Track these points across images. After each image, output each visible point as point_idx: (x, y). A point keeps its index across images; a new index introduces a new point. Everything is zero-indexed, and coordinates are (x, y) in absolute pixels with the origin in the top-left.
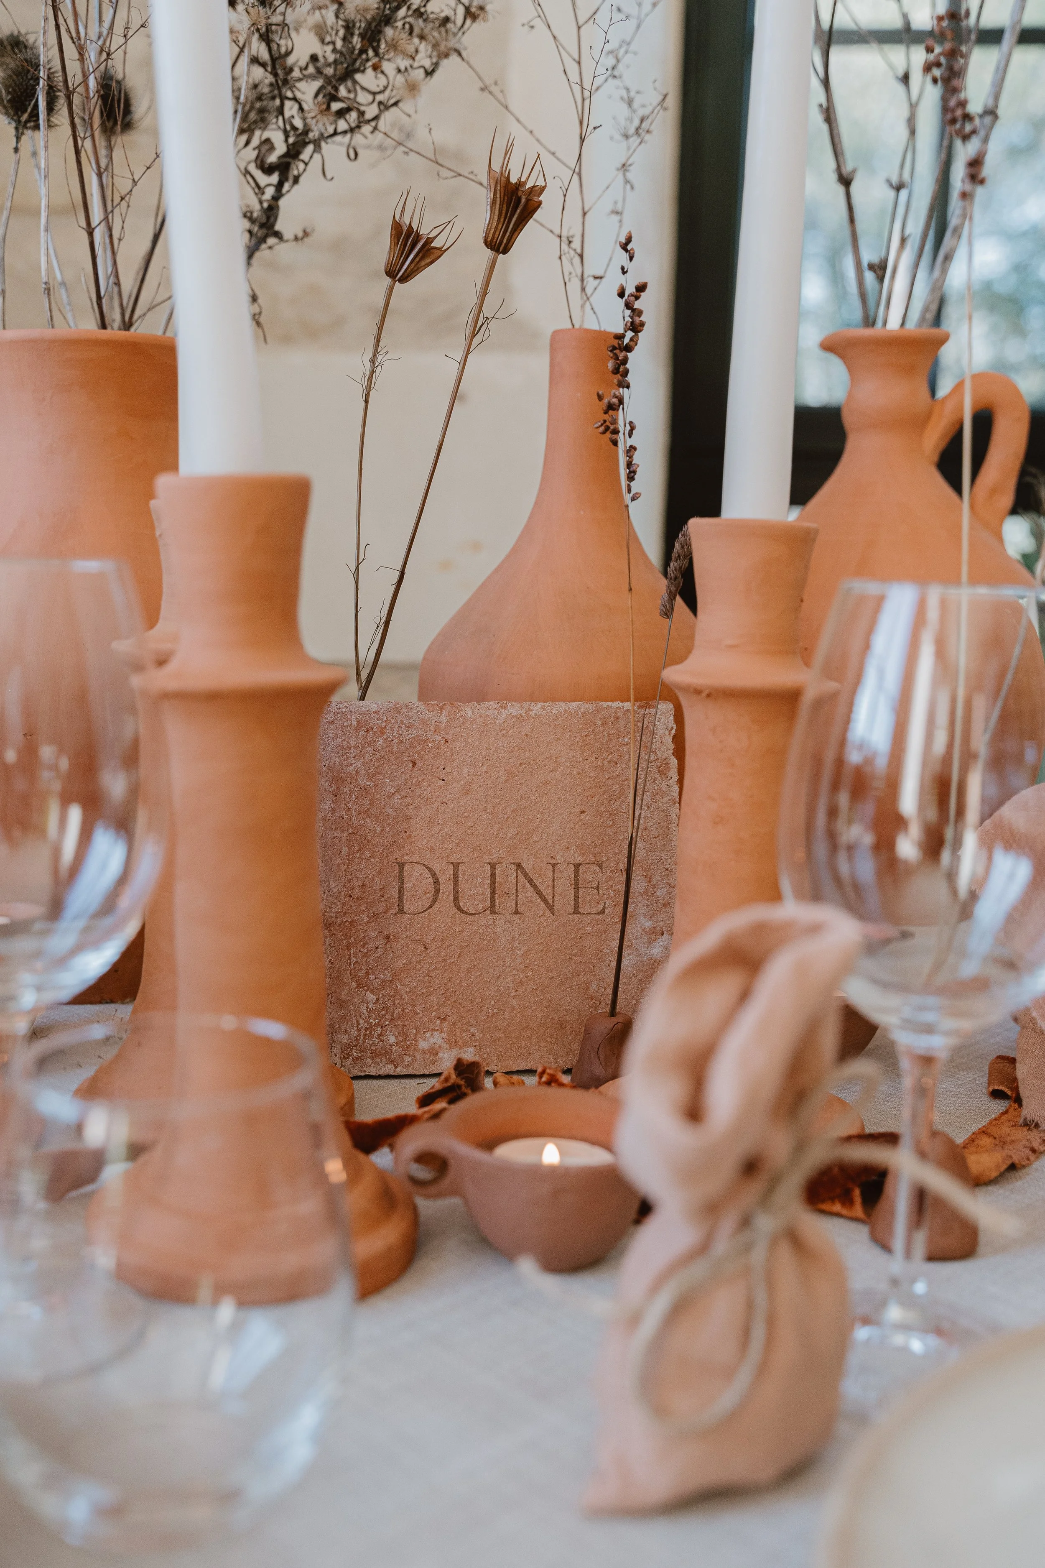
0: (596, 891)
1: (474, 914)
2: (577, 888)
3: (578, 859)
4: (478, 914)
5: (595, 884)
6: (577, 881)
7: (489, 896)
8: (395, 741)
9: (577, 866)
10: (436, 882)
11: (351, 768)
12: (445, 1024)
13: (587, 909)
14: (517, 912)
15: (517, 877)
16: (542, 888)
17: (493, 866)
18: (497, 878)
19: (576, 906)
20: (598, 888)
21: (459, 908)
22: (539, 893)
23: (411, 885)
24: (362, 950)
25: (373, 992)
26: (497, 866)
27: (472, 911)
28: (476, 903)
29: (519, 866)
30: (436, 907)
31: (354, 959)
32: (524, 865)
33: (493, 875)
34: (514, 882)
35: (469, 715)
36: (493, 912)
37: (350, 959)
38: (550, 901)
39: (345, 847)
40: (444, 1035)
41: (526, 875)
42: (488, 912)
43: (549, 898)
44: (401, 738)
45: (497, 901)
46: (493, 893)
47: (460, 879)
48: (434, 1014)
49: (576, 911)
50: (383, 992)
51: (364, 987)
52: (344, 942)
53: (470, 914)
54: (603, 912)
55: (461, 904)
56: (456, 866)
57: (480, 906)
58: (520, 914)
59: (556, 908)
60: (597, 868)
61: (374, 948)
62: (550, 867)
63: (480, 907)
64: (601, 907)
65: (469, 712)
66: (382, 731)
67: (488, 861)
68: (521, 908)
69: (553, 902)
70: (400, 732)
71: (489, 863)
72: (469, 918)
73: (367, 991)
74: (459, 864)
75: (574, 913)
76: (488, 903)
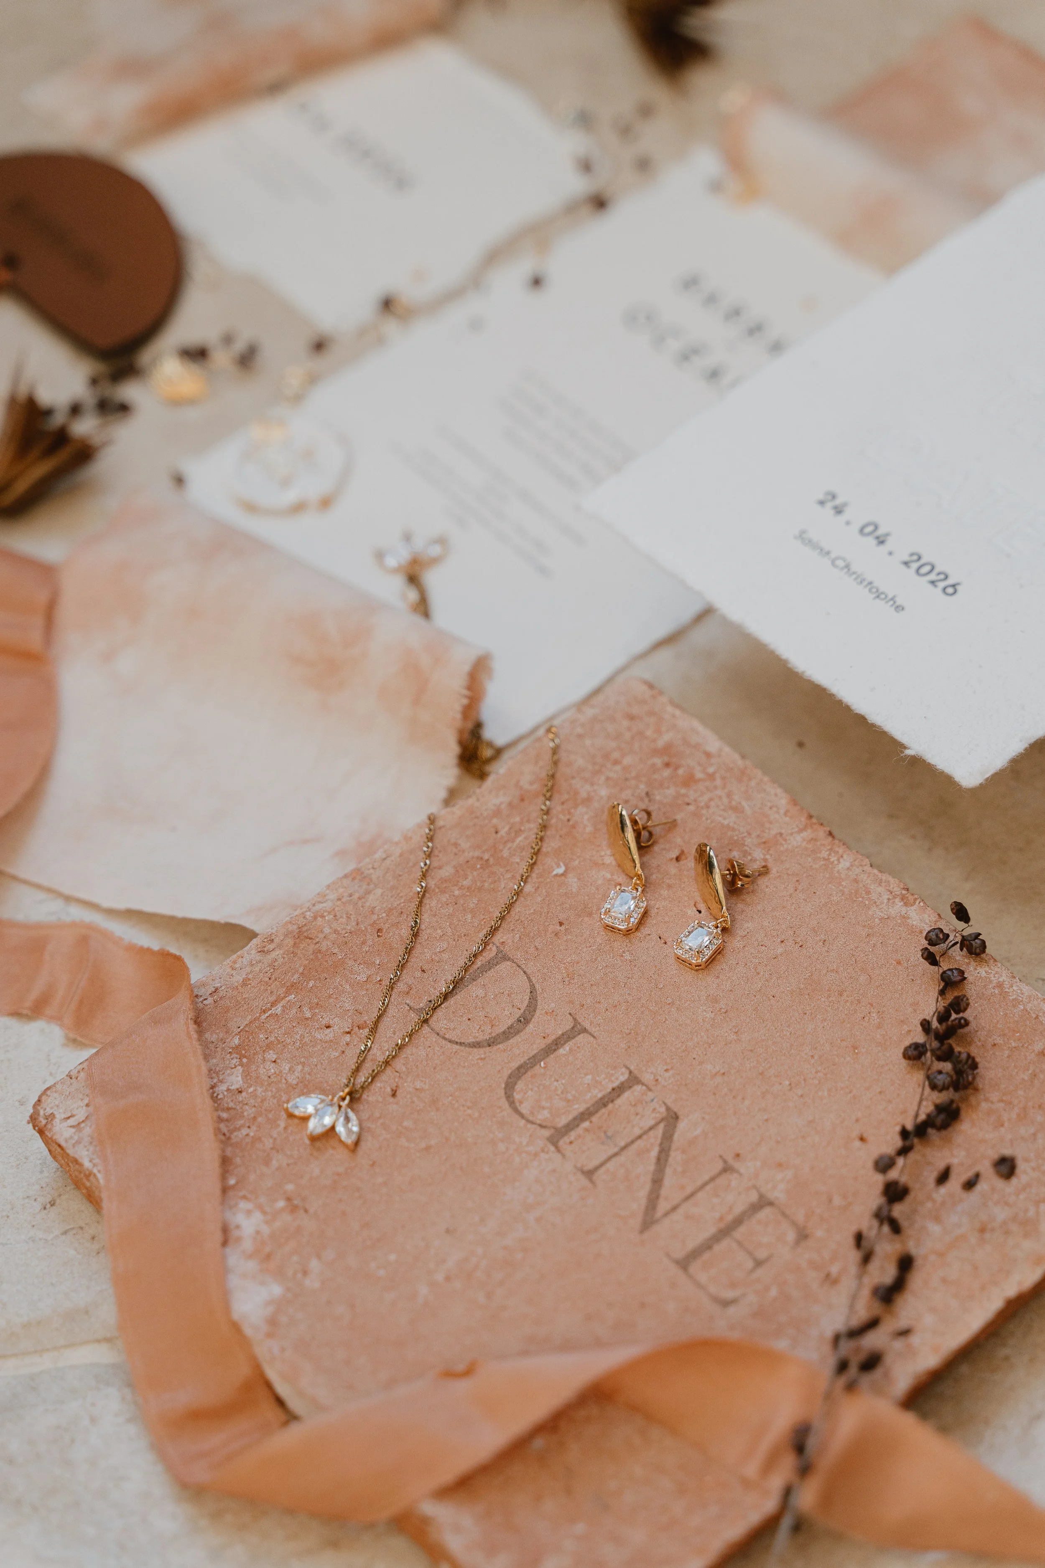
0: (750, 1264)
1: (522, 1116)
2: (724, 1232)
3: (778, 1194)
4: (528, 1121)
5: (761, 1254)
6: (738, 1221)
7: (575, 1113)
8: (692, 808)
9: (763, 1203)
10: (524, 1020)
11: (588, 787)
12: (287, 1218)
13: (703, 1278)
14: (589, 1174)
15: (651, 1128)
16: (669, 1181)
17: (633, 1080)
18: (619, 1102)
19: (695, 1254)
20: (759, 1263)
21: (509, 1087)
22: (657, 1181)
23: (481, 992)
24: (305, 1009)
25: (246, 1075)
26: (638, 1088)
27: (525, 1109)
28: (544, 1103)
29: (672, 1118)
30: (478, 1053)
31: (278, 1009)
32: (682, 1125)
33: (619, 1091)
34: (637, 1131)
35: (840, 866)
36: (554, 1141)
37: (273, 1004)
38: (660, 1211)
39: (455, 867)
40: (266, 1230)
41: (668, 1137)
42: (547, 1133)
43: (663, 1206)
44: (704, 812)
45: (579, 1130)
46: (585, 1115)
47: (561, 1051)
48: (290, 1187)
49: (684, 1264)
50: (260, 1090)
51: (245, 1057)
52: (296, 976)
53: (517, 1111)
54: (726, 1303)
55: (520, 1086)
56: (577, 1030)
57: (546, 1114)
58: (591, 1180)
59: (656, 1228)
60: (791, 1236)
61: (324, 1022)
62: (720, 1165)
63: (543, 1115)
64: (730, 1294)
65: (844, 864)
66: (689, 780)
67: (632, 1068)
68: (601, 1175)
69: (667, 1214)
70: (712, 804)
71: (631, 1072)
72: (507, 1110)
73: (241, 1065)
74: (585, 1030)
75: (678, 1262)
76: (562, 1121)
